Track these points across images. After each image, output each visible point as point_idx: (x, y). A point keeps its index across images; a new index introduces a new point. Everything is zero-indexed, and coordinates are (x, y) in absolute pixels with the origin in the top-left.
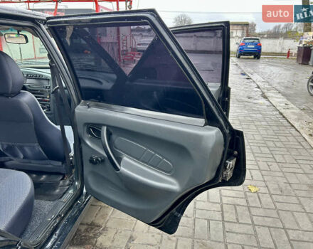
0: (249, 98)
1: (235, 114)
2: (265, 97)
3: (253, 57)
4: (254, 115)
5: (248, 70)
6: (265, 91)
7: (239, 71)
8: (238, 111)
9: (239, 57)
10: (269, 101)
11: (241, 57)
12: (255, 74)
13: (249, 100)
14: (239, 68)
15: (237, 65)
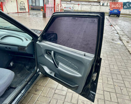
0: (113, 40)
1: (105, 50)
2: (121, 40)
3: (116, 16)
4: (114, 51)
5: (113, 23)
6: (121, 36)
7: (109, 24)
8: (107, 48)
9: (109, 16)
10: (122, 42)
11: (111, 16)
12: (117, 26)
13: (113, 41)
14: (109, 22)
15: (108, 20)
